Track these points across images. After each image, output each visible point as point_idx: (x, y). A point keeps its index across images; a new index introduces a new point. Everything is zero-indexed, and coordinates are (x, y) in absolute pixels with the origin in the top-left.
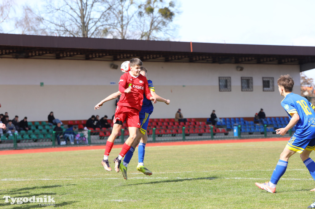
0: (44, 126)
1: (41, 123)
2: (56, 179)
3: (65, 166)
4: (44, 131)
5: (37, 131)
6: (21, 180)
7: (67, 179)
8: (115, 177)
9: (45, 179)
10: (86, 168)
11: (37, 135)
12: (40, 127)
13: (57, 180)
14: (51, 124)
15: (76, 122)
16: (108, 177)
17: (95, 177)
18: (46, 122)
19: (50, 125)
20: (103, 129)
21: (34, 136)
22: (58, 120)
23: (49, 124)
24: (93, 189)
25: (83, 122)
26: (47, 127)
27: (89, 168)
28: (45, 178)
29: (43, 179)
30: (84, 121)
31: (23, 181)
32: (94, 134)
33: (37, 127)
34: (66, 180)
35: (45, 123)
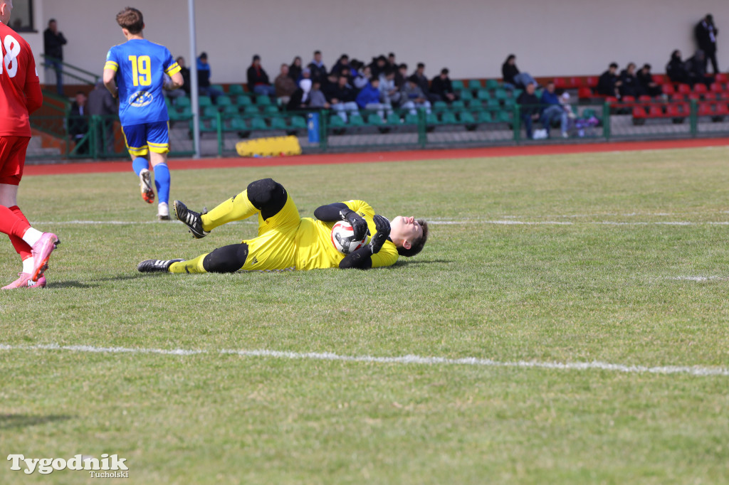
0: (492, 91)
1: (484, 82)
2: (533, 223)
3: (551, 192)
4: (493, 103)
5: (475, 103)
6: (444, 223)
7: (560, 223)
8: (683, 219)
9: (505, 222)
10: (606, 195)
11: (475, 113)
12: (483, 94)
13: (533, 226)
14: (510, 86)
15: (573, 81)
16: (665, 219)
17: (630, 219)
18: (498, 80)
19: (507, 90)
20: (643, 99)
21: (467, 117)
22: (526, 75)
23: (506, 85)
24: (627, 248)
25: (590, 81)
26: (500, 94)
27: (611, 197)
28: (503, 219)
29: (500, 222)
30: (594, 78)
31: (450, 226)
32: (620, 113)
33: (475, 94)
34: (558, 226)
35: (494, 84)
